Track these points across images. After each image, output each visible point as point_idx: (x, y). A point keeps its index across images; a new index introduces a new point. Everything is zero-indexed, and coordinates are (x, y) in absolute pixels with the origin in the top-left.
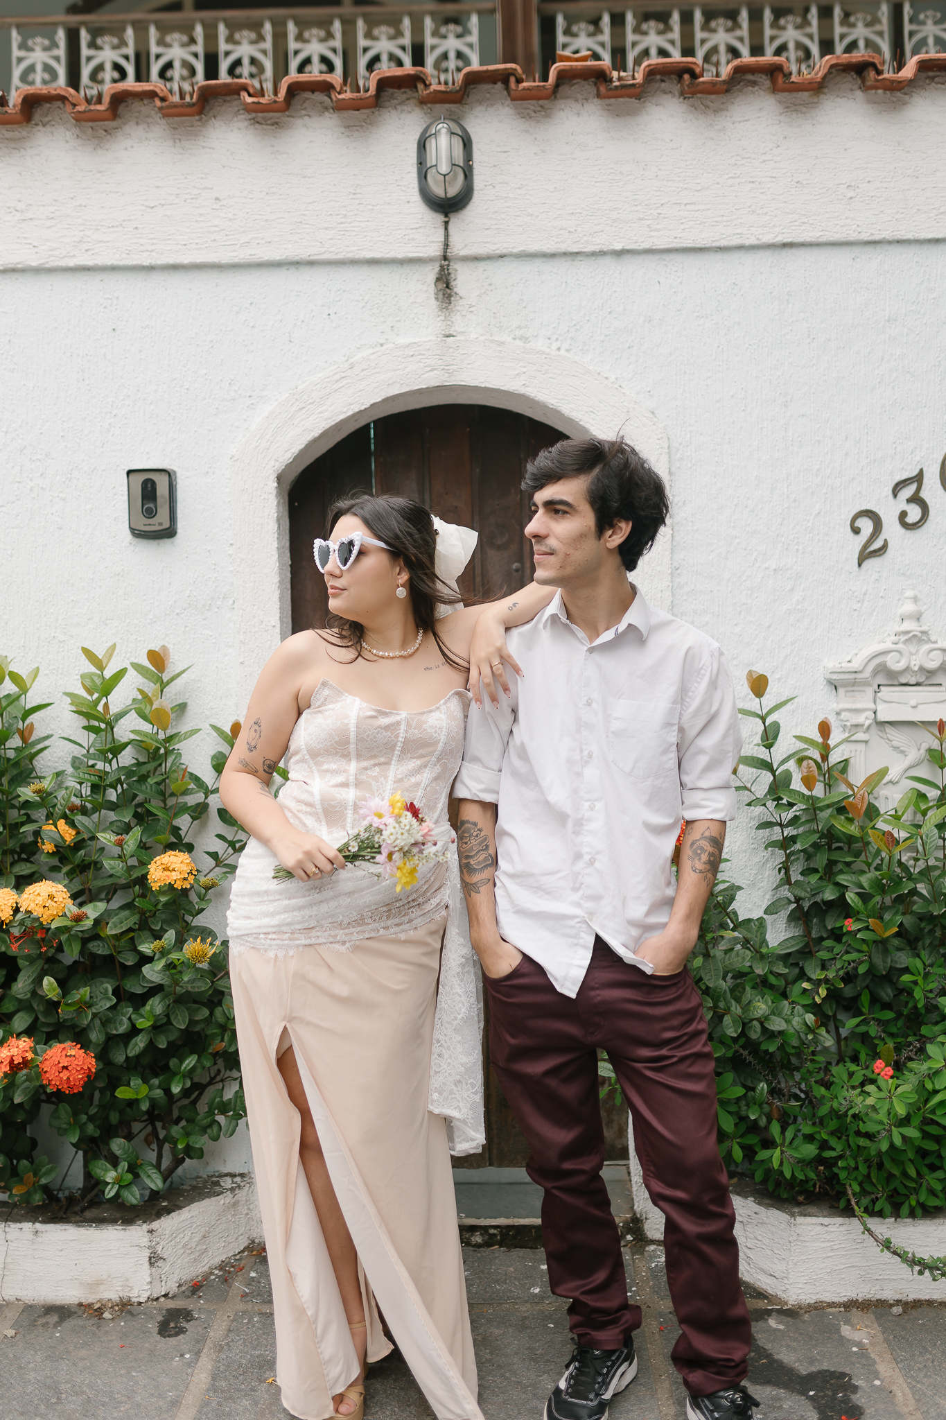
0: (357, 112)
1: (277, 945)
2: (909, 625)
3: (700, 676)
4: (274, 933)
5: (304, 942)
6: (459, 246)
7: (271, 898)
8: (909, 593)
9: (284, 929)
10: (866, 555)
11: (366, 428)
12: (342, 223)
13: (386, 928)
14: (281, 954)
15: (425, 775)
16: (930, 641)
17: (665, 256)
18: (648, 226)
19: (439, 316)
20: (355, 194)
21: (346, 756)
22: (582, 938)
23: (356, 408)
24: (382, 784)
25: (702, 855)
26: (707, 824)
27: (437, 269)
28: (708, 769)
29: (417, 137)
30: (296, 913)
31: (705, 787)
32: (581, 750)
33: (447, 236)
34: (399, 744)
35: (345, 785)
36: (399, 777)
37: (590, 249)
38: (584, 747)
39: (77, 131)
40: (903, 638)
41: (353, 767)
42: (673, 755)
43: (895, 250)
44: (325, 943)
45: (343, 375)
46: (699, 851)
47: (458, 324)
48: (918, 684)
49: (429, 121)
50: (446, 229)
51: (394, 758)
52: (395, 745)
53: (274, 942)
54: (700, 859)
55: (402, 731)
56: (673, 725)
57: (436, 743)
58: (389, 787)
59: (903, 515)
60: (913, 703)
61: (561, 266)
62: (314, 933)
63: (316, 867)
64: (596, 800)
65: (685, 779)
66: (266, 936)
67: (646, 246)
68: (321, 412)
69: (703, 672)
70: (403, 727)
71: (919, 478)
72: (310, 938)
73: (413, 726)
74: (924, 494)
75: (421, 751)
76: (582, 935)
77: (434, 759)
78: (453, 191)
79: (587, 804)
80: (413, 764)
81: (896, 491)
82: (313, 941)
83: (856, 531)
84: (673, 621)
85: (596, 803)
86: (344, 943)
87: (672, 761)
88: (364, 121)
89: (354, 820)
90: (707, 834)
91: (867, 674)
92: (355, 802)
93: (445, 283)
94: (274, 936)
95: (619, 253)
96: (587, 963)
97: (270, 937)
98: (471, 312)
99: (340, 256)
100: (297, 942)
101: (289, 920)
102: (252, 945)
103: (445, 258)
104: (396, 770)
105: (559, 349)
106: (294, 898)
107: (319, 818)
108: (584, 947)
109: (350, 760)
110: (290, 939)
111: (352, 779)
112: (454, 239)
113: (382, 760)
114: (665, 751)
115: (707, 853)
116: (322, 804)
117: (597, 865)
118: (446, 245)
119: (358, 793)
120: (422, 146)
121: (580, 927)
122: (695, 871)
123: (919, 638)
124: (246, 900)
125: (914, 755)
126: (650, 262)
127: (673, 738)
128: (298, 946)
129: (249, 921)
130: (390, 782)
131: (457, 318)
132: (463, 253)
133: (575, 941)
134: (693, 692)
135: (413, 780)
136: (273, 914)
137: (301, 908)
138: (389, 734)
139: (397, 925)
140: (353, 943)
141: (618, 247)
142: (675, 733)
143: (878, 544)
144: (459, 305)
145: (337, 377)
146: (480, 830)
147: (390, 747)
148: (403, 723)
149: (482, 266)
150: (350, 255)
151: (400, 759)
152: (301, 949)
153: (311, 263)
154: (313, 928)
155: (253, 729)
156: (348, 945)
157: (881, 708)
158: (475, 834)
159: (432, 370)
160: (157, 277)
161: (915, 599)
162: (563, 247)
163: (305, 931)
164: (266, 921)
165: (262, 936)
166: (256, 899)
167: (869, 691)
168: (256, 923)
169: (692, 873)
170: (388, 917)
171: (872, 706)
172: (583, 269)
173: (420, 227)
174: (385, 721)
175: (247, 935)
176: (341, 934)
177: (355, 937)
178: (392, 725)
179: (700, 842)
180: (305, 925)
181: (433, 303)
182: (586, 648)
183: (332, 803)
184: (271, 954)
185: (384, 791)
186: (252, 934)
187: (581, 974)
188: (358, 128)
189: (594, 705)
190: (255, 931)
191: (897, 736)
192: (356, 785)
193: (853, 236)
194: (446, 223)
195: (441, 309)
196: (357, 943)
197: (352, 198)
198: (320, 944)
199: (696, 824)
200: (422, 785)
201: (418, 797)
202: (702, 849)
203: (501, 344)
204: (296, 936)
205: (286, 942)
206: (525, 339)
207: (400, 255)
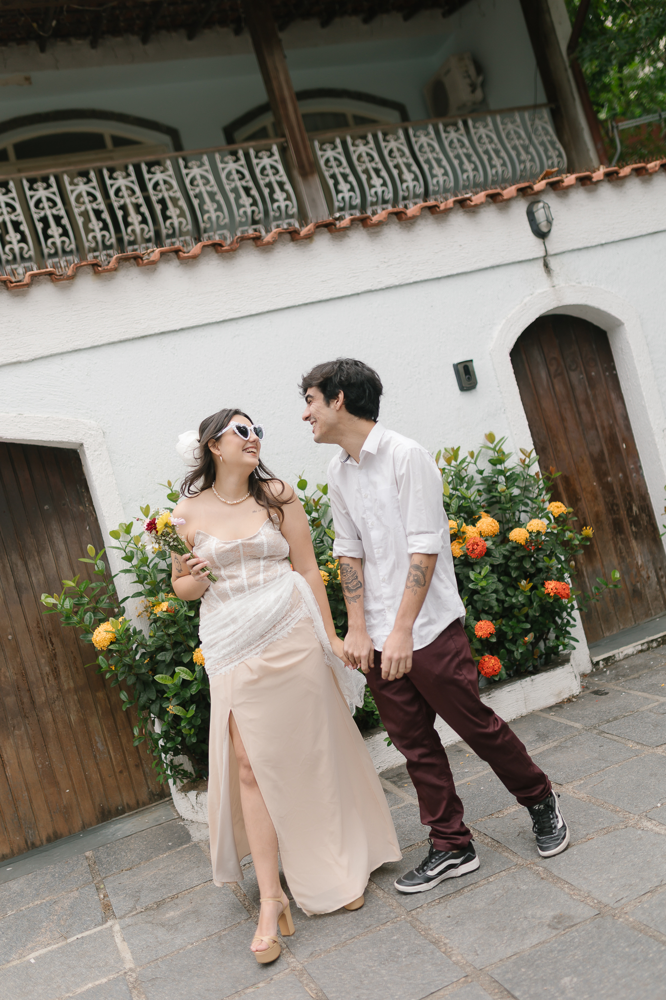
6: (551, 251)
12: (508, 249)
19: (547, 280)
27: (543, 261)
29: (526, 210)
33: (545, 247)
39: (399, 225)
47: (555, 281)
50: (545, 245)
61: (584, 254)
67: (612, 240)
88: (505, 206)
93: (546, 265)
98: (559, 276)
103: (545, 256)
105: (592, 285)
112: (547, 248)
115: (412, 576)
118: (546, 251)
120: (528, 213)
131: (554, 279)
132: (552, 253)
141: (603, 242)
144: (554, 274)
146: (351, 568)
149: (558, 257)
153: (498, 266)
158: (349, 570)
159: (554, 301)
160: (443, 282)
173: (535, 245)
181: (545, 275)
188: (504, 209)
194: (544, 243)
195: (548, 277)
197: (509, 238)
203: (574, 286)
206: (580, 283)
207: (531, 257)
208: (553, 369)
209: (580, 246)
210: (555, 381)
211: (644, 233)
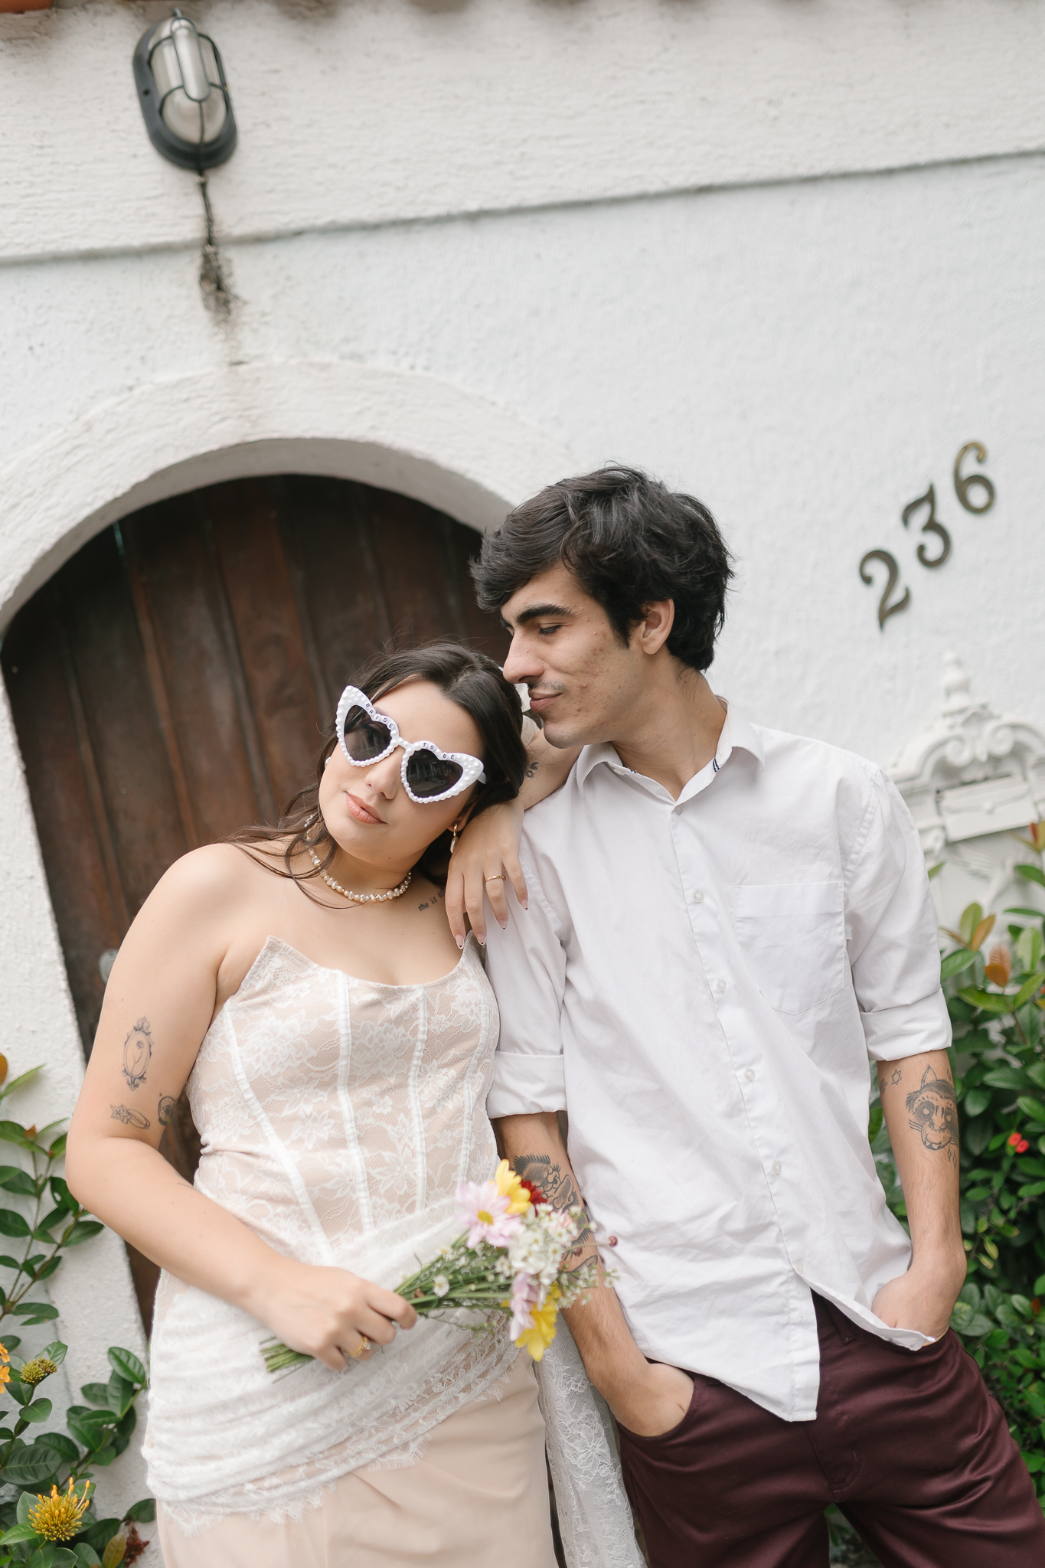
0: (20, 16)
1: (284, 1496)
2: (958, 701)
3: (866, 824)
4: (274, 1474)
5: (335, 1472)
6: (232, 220)
7: (253, 1408)
8: (949, 656)
9: (292, 1460)
10: (886, 613)
11: (108, 532)
12: (28, 196)
13: (467, 1389)
14: (295, 1510)
15: (465, 1092)
16: (991, 717)
17: (544, 218)
18: (511, 173)
19: (216, 334)
20: (41, 147)
21: (328, 1084)
22: (794, 1310)
23: (107, 495)
24: (404, 1126)
25: (934, 1117)
26: (925, 1061)
27: (198, 261)
28: (907, 971)
29: (130, 52)
30: (310, 1424)
31: (908, 1002)
32: (707, 984)
33: (208, 206)
34: (420, 1046)
35: (341, 1143)
36: (429, 1105)
37: (431, 212)
38: (709, 976)
40: (960, 719)
41: (344, 1102)
42: (842, 966)
43: (841, 189)
44: (373, 1461)
45: (76, 442)
46: (926, 1112)
47: (249, 343)
48: (986, 779)
49: (144, 27)
50: (204, 195)
51: (412, 1073)
52: (412, 1049)
53: (276, 1493)
54: (932, 1124)
55: (421, 1021)
56: (834, 915)
57: (475, 1032)
58: (417, 1129)
59: (921, 550)
60: (988, 805)
61: (391, 241)
62: (351, 1449)
63: (363, 1335)
64: (753, 1062)
65: (870, 995)
66: (259, 1484)
67: (512, 201)
68: (50, 508)
69: (868, 816)
70: (421, 1014)
71: (930, 497)
72: (345, 1461)
73: (437, 1007)
74: (942, 518)
75: (453, 1052)
76: (794, 1303)
77: (474, 1061)
78: (213, 130)
79: (741, 1073)
80: (444, 1077)
81: (906, 518)
82: (353, 1463)
83: (867, 580)
84: (798, 741)
85: (754, 1068)
86: (405, 1446)
87: (841, 976)
88: (35, 29)
89: (375, 1208)
90: (930, 1078)
91: (926, 778)
92: (368, 1173)
93: (215, 282)
94: (275, 1481)
95: (474, 217)
96: (814, 1352)
97: (267, 1483)
98: (266, 323)
99: (36, 250)
100: (323, 1477)
101: (301, 1441)
102: (228, 1510)
103: (210, 241)
104: (421, 1093)
105: (412, 367)
106: (300, 1395)
107: (305, 1221)
108: (801, 1324)
109: (335, 1089)
110: (309, 1476)
111: (350, 1129)
112: (220, 210)
113: (392, 1080)
114: (831, 961)
115: (940, 1112)
116: (310, 1193)
117: (786, 1172)
118: (210, 221)
119: (368, 1155)
120: (144, 65)
121: (787, 1291)
122: (930, 1147)
123: (978, 716)
124: (197, 1423)
125: (1001, 876)
126: (520, 228)
127: (839, 935)
128: (325, 1485)
129: (213, 1465)
130: (416, 1120)
131: (245, 335)
132: (238, 231)
133: (783, 1319)
134: (857, 853)
135: (450, 1105)
136: (263, 1440)
137: (315, 1412)
138: (402, 1029)
139: (483, 1375)
140: (420, 1439)
141: (473, 206)
142: (842, 928)
143: (897, 596)
144: (246, 315)
145: (67, 446)
146: (556, 1169)
147: (404, 1053)
148: (421, 1006)
149: (269, 251)
150: (51, 248)
151: (422, 1073)
152: (332, 1487)
154: (348, 1439)
155: (133, 1043)
156: (413, 1447)
157: (950, 821)
158: (551, 1179)
159: (223, 419)
161: (958, 663)
162: (393, 212)
163: (333, 1451)
164: (253, 1455)
165: (249, 1487)
166: (221, 1418)
167: (930, 800)
168: (230, 1465)
169: (928, 1152)
170: (467, 1367)
171: (936, 820)
172: (425, 243)
173: (162, 195)
174: (394, 1009)
175: (215, 1493)
176: (397, 1431)
177: (425, 1426)
178: (406, 1013)
179: (924, 1095)
180: (333, 1440)
181: (202, 315)
182: (672, 808)
183: (328, 1185)
184: (276, 1517)
185: (411, 1139)
186: (225, 1489)
187: (811, 1376)
188: (27, 41)
189: (707, 900)
190: (231, 1481)
191: (975, 857)
192: (360, 1140)
193: (787, 171)
194: (203, 186)
195: (218, 323)
196: (429, 1436)
197: (38, 155)
198: (365, 1466)
199: (903, 1064)
200: (467, 1111)
201: (465, 1135)
202: (930, 1105)
203: (325, 367)
204: (318, 1465)
205: (303, 1484)
206: (359, 357)
207: (137, 241)
208: (264, 681)
209: (368, 212)
210: (273, 725)
211: (655, 186)
